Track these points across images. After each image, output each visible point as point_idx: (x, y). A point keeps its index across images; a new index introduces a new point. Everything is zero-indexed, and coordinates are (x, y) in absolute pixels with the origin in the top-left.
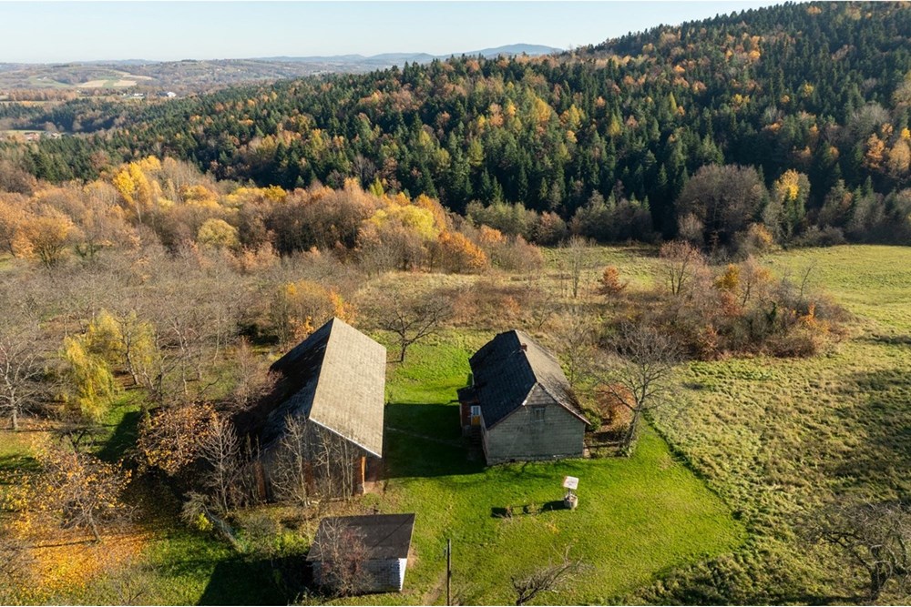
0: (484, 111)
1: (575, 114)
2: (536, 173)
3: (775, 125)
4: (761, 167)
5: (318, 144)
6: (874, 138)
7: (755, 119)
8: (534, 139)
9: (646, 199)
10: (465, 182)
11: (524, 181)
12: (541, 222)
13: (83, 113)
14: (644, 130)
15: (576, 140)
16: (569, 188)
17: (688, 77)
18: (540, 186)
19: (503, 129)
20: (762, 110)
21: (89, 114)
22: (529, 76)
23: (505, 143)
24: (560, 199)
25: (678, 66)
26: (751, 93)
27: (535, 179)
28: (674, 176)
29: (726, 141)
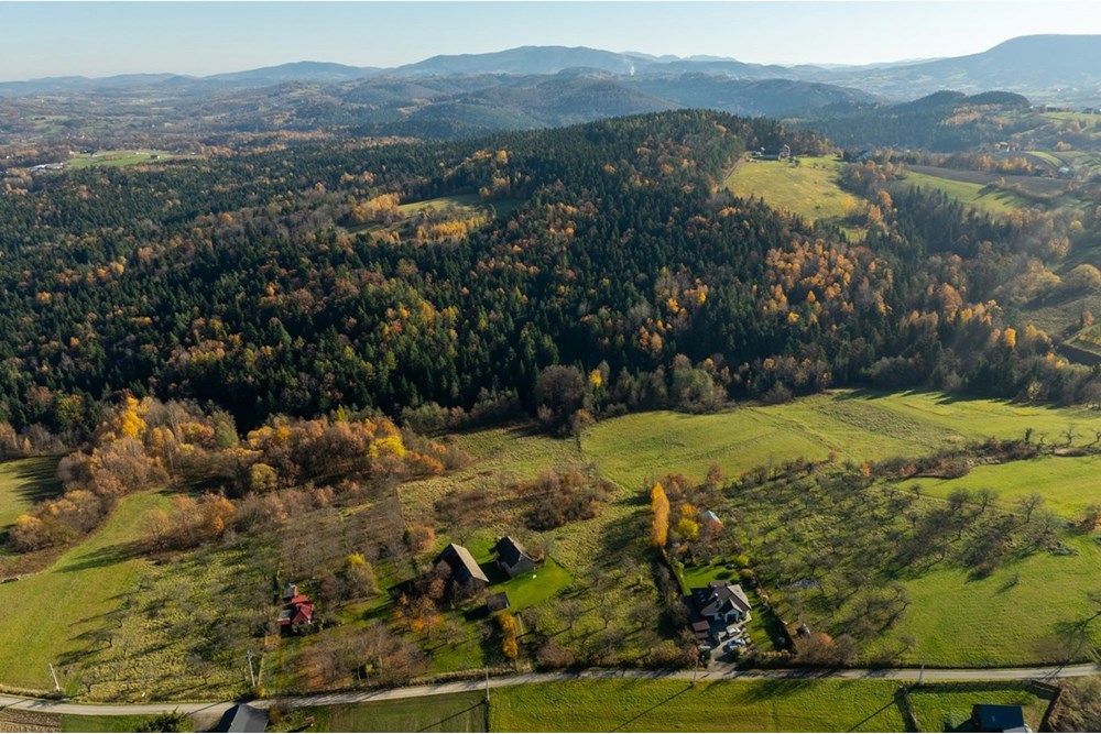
0: (384, 317)
1: (452, 313)
2: (437, 371)
3: (587, 318)
4: (580, 362)
6: (643, 329)
7: (574, 313)
8: (428, 340)
9: (515, 389)
10: (388, 384)
11: (430, 379)
12: (451, 415)
14: (503, 324)
15: (457, 335)
16: (462, 382)
17: (524, 260)
18: (442, 381)
19: (404, 336)
20: (577, 301)
23: (409, 347)
24: (459, 393)
25: (516, 246)
26: (570, 282)
27: (437, 376)
28: (529, 367)
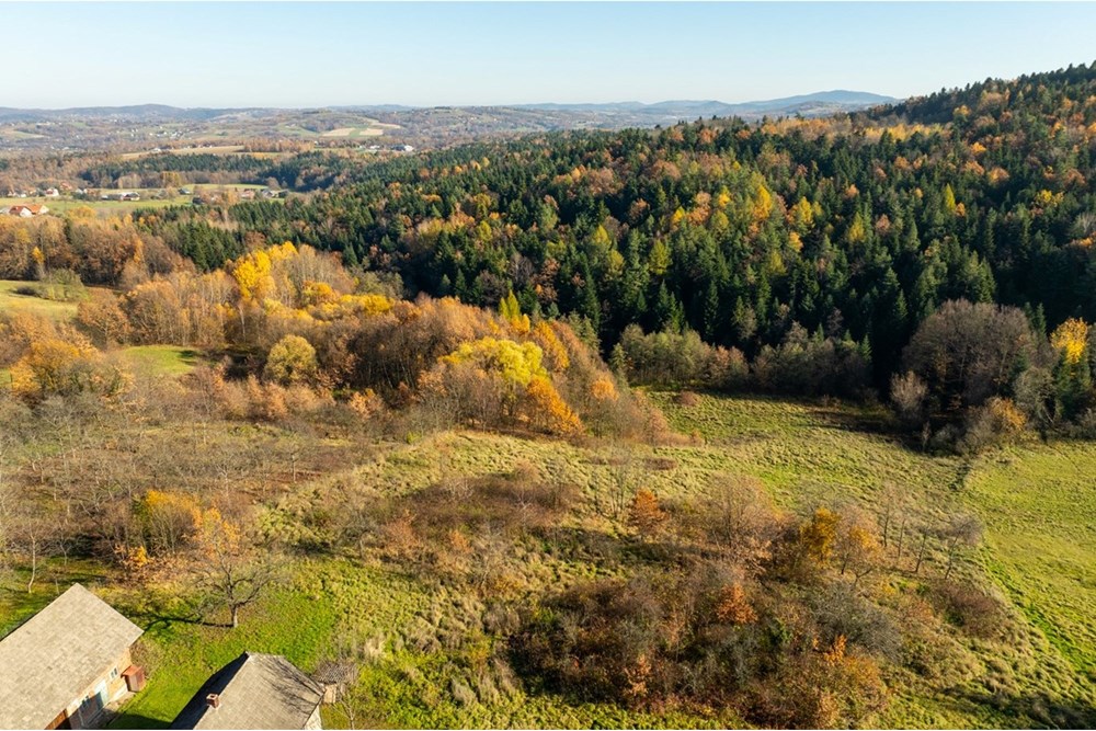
0: (687, 202)
1: (806, 211)
2: (734, 289)
3: (1088, 241)
4: (1040, 306)
5: (485, 233)
7: (1060, 230)
8: (742, 241)
9: (866, 340)
10: (638, 295)
11: (714, 299)
12: (714, 359)
13: (308, 168)
14: (897, 237)
15: (801, 244)
16: (769, 314)
17: (985, 161)
19: (701, 227)
20: (1073, 214)
21: (315, 169)
22: (769, 154)
23: (700, 246)
24: (754, 327)
25: (977, 144)
26: (1070, 188)
27: (728, 296)
28: (916, 308)
29: (1010, 260)
